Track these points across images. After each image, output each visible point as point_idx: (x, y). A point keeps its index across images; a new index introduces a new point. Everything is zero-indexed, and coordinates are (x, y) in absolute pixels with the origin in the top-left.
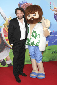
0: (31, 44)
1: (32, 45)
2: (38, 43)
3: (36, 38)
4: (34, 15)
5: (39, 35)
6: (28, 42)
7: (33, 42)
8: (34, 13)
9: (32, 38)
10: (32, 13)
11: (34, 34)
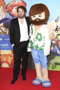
0: (35, 47)
1: (36, 49)
2: (43, 46)
3: (40, 41)
4: (40, 16)
5: (44, 37)
6: (31, 45)
7: (37, 45)
8: (40, 14)
9: (36, 41)
10: (38, 13)
11: (39, 37)
